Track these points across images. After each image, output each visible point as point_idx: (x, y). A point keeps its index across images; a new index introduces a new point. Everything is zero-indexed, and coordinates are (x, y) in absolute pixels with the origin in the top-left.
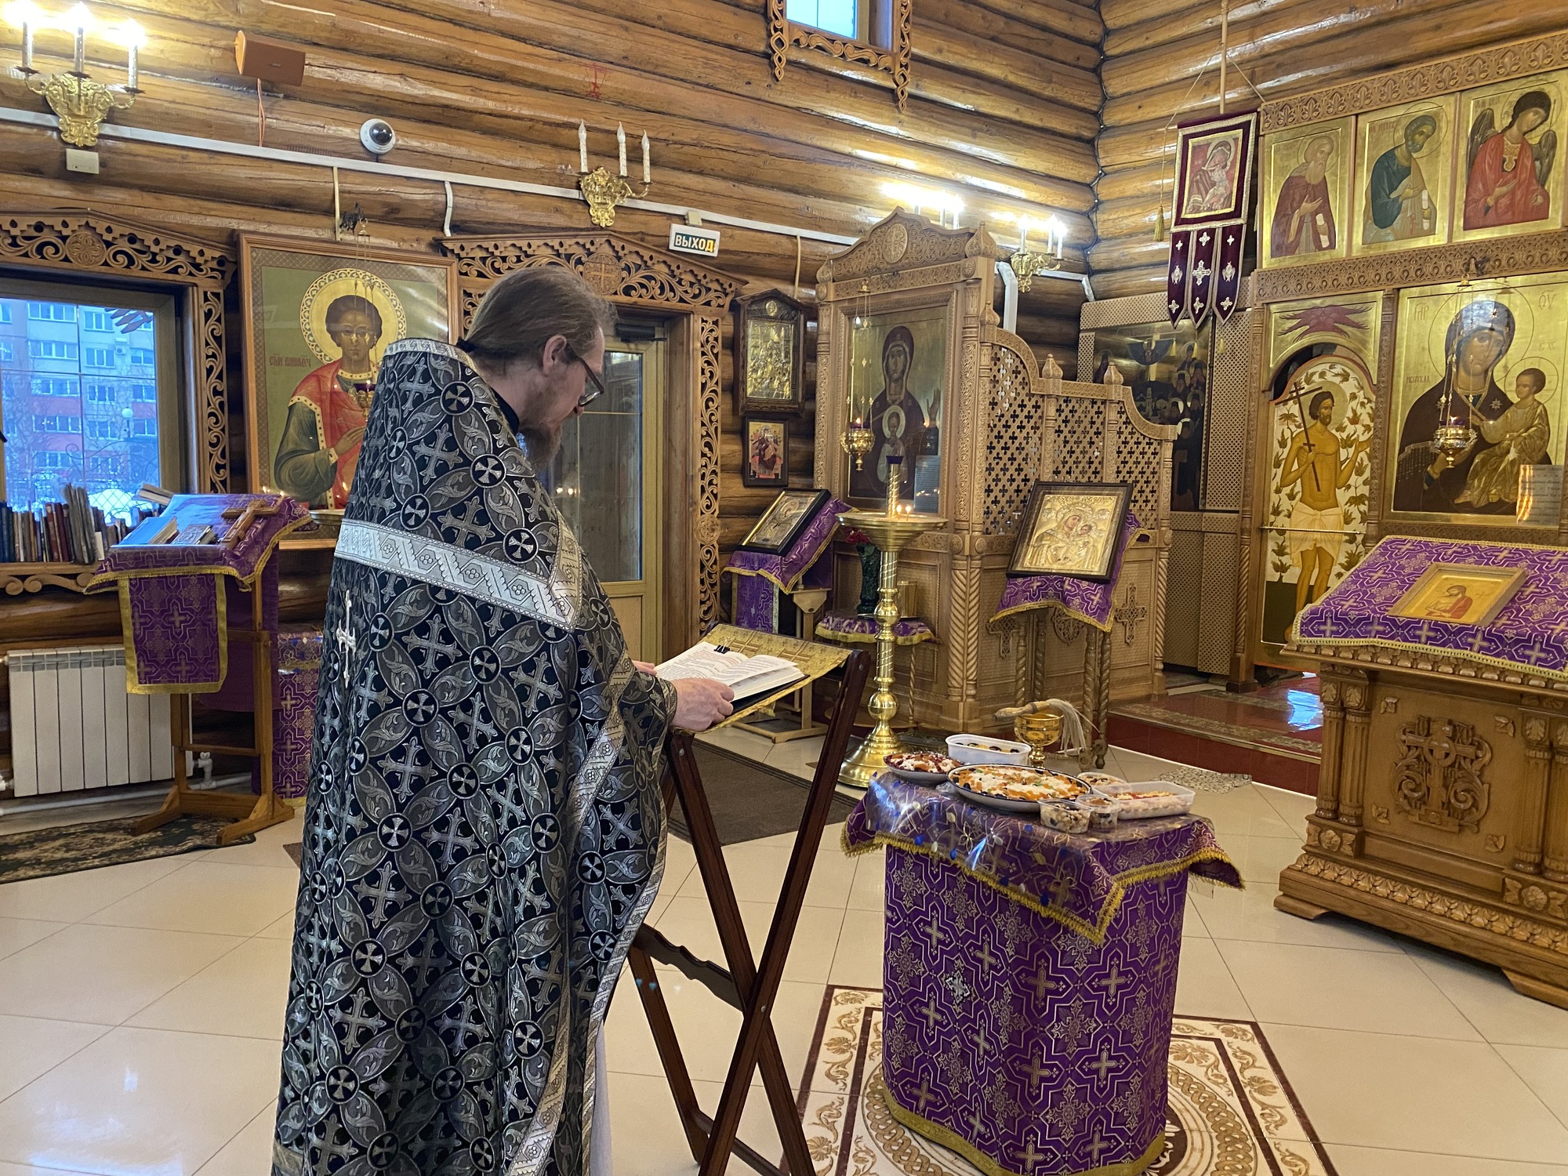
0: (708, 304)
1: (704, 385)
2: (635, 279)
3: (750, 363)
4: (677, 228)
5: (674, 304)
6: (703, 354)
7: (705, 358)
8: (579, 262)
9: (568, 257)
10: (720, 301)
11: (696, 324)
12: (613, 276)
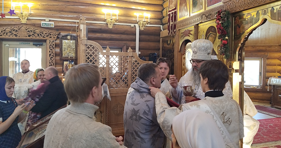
0: (51, 37)
1: (50, 55)
2: (31, 33)
3: (63, 49)
4: (42, 22)
5: (42, 38)
6: (50, 48)
7: (50, 49)
8: (17, 31)
9: (14, 30)
10: (54, 37)
11: (48, 41)
12: (25, 33)
